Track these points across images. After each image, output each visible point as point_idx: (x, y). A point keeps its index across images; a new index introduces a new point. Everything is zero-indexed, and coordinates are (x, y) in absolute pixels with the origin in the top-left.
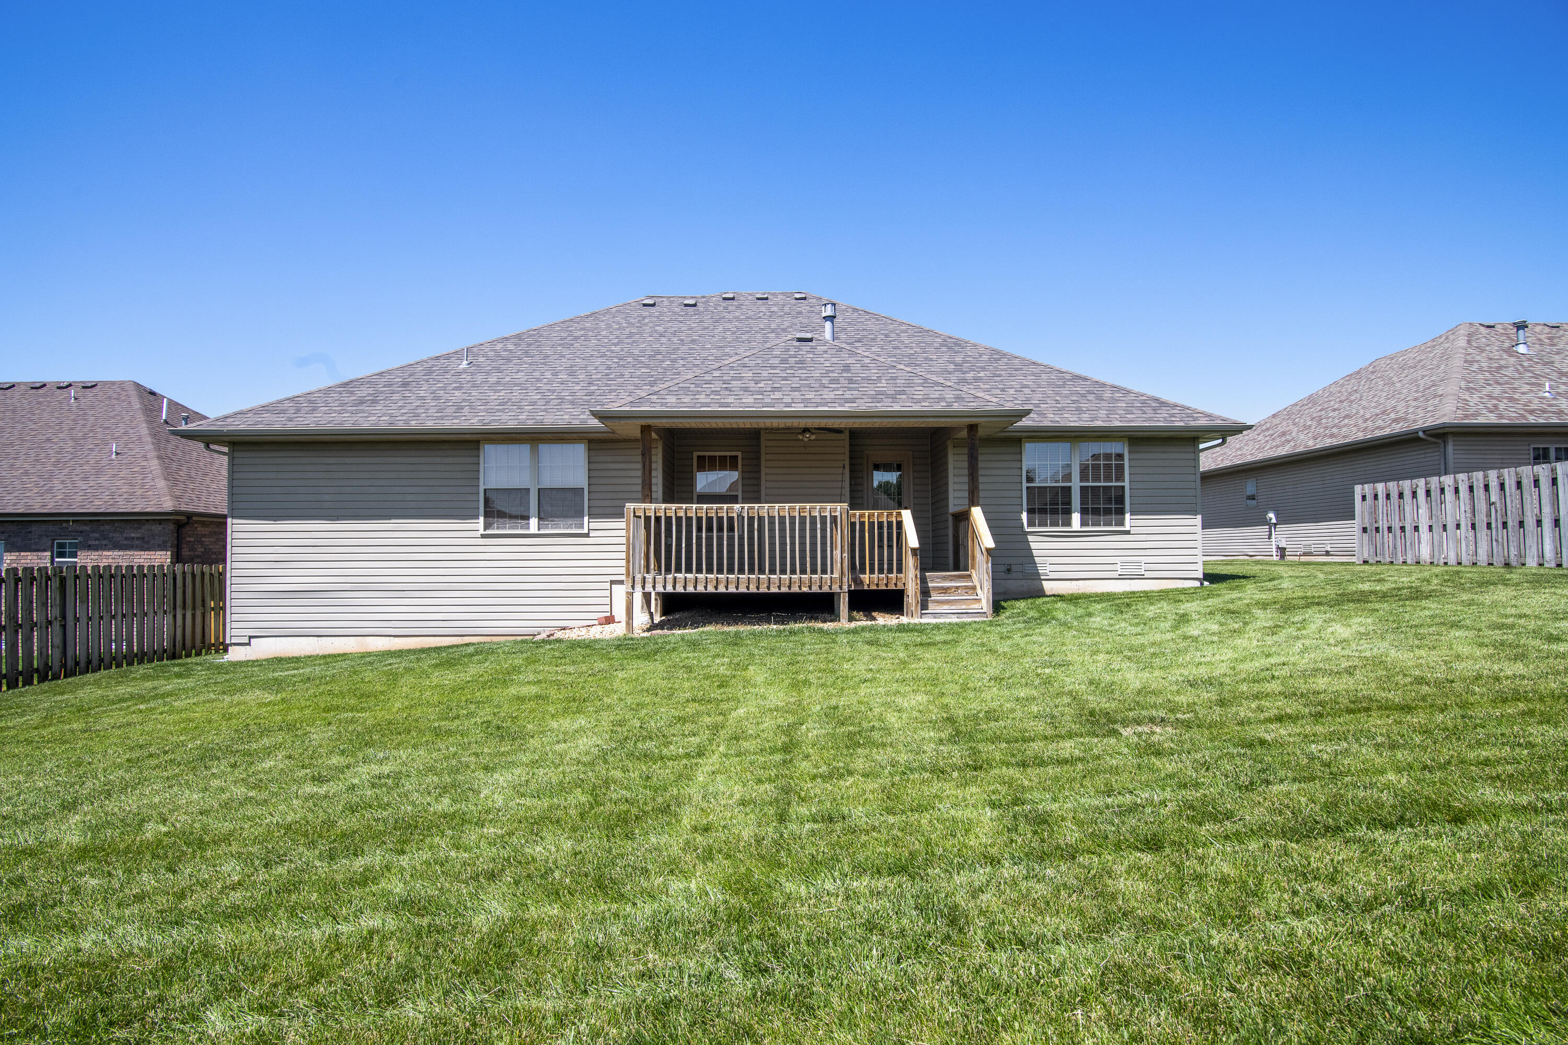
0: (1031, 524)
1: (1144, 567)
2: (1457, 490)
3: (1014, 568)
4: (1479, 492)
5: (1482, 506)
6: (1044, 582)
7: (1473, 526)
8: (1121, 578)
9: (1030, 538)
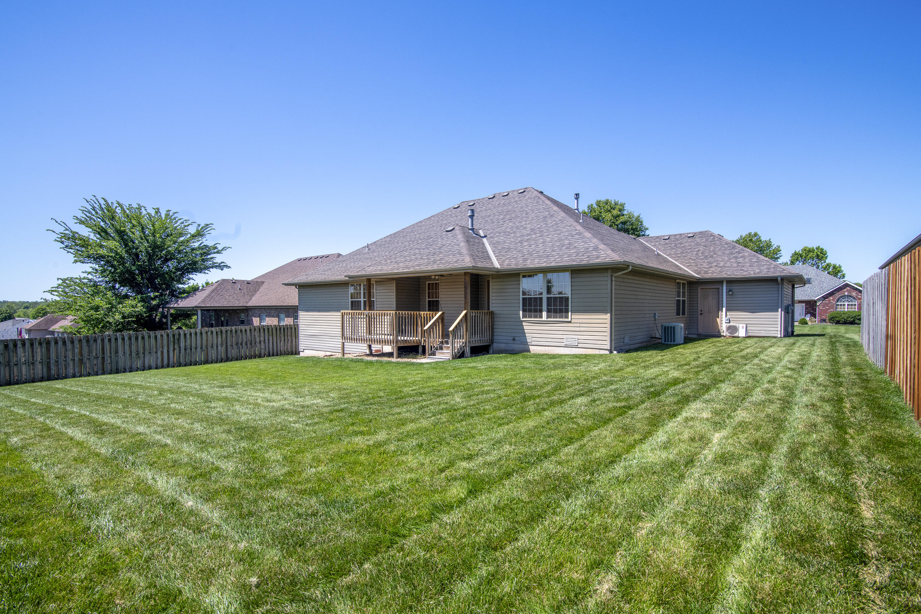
0: (524, 317)
1: (577, 341)
3: (516, 339)
6: (530, 347)
8: (566, 346)
9: (524, 324)
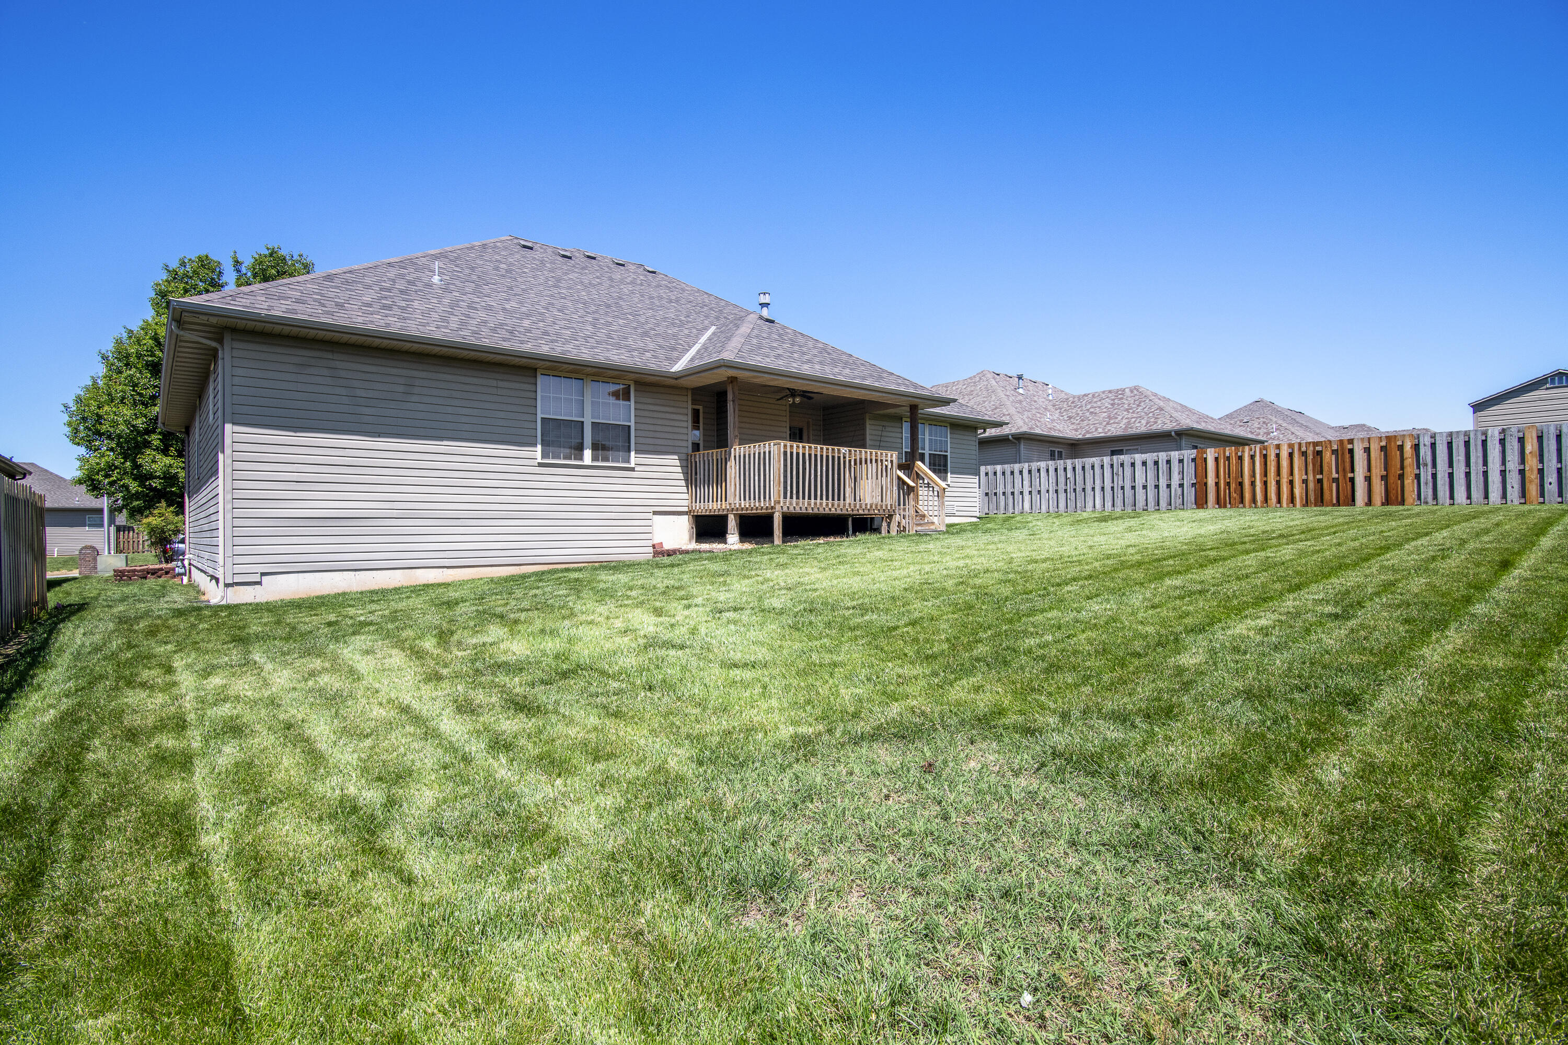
1: (956, 508)
2: (1048, 471)
4: (1061, 472)
5: (1062, 479)
7: (1057, 491)
